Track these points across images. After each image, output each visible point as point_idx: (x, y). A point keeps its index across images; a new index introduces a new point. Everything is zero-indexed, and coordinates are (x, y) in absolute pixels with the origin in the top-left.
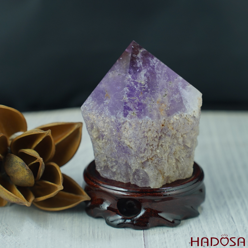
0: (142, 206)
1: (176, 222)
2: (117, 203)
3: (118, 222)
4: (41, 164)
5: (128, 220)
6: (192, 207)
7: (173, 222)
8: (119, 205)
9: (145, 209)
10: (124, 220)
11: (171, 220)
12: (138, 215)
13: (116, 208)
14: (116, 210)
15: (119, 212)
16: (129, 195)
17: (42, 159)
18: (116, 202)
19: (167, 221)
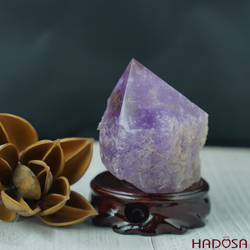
0: (150, 212)
1: (183, 229)
2: (124, 209)
3: (125, 229)
4: (48, 173)
5: (135, 226)
6: (198, 215)
7: (181, 229)
8: (126, 211)
9: (153, 214)
10: (132, 226)
11: (179, 227)
12: (146, 221)
13: (123, 214)
14: (124, 216)
15: (126, 219)
16: (137, 199)
17: (49, 167)
18: (124, 207)
19: (174, 228)
